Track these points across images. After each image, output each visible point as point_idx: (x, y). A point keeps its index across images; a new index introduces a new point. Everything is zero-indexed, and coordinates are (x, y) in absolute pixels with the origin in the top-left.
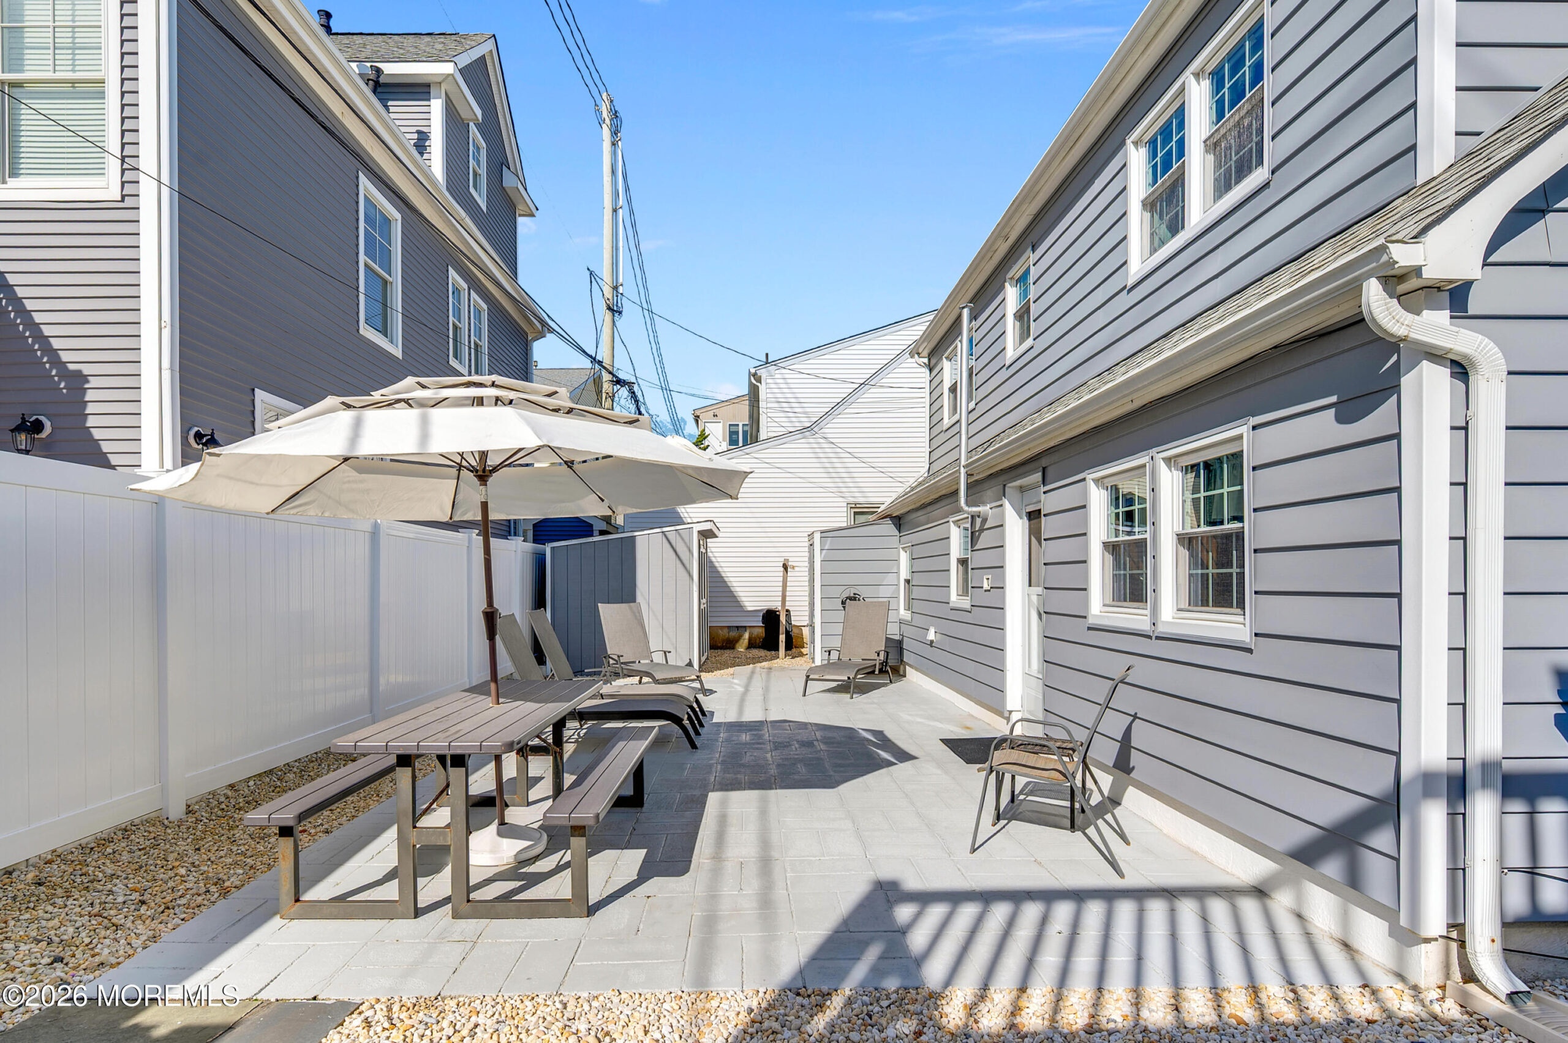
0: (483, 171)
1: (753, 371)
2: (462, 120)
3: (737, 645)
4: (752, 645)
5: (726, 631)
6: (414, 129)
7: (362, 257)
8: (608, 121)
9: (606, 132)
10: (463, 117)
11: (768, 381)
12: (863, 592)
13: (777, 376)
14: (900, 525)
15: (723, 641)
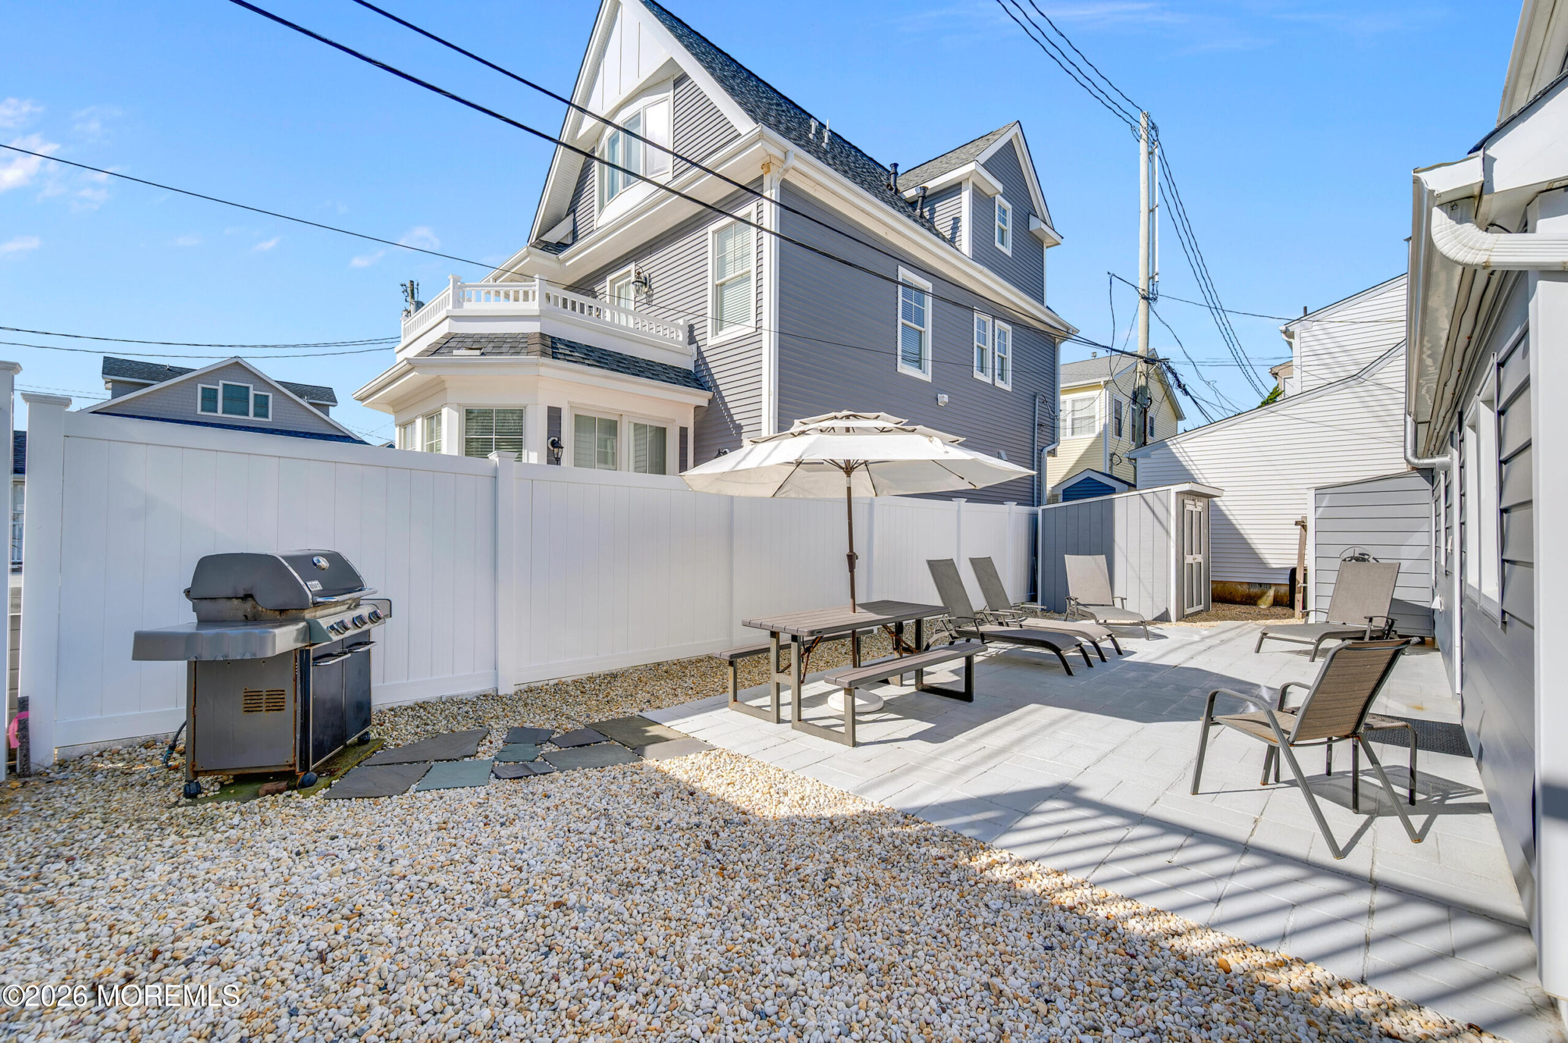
0: (1009, 228)
1: (1283, 328)
2: (989, 196)
3: (1259, 602)
4: (1277, 602)
5: (1245, 587)
6: (951, 218)
7: (900, 320)
8: (1144, 136)
9: (1143, 146)
10: (989, 194)
11: (1303, 335)
12: (1373, 552)
13: (1314, 328)
14: (1433, 477)
15: (1242, 596)
